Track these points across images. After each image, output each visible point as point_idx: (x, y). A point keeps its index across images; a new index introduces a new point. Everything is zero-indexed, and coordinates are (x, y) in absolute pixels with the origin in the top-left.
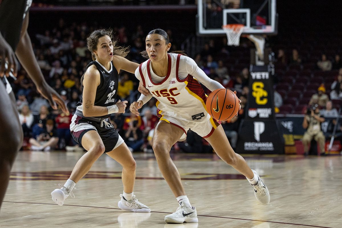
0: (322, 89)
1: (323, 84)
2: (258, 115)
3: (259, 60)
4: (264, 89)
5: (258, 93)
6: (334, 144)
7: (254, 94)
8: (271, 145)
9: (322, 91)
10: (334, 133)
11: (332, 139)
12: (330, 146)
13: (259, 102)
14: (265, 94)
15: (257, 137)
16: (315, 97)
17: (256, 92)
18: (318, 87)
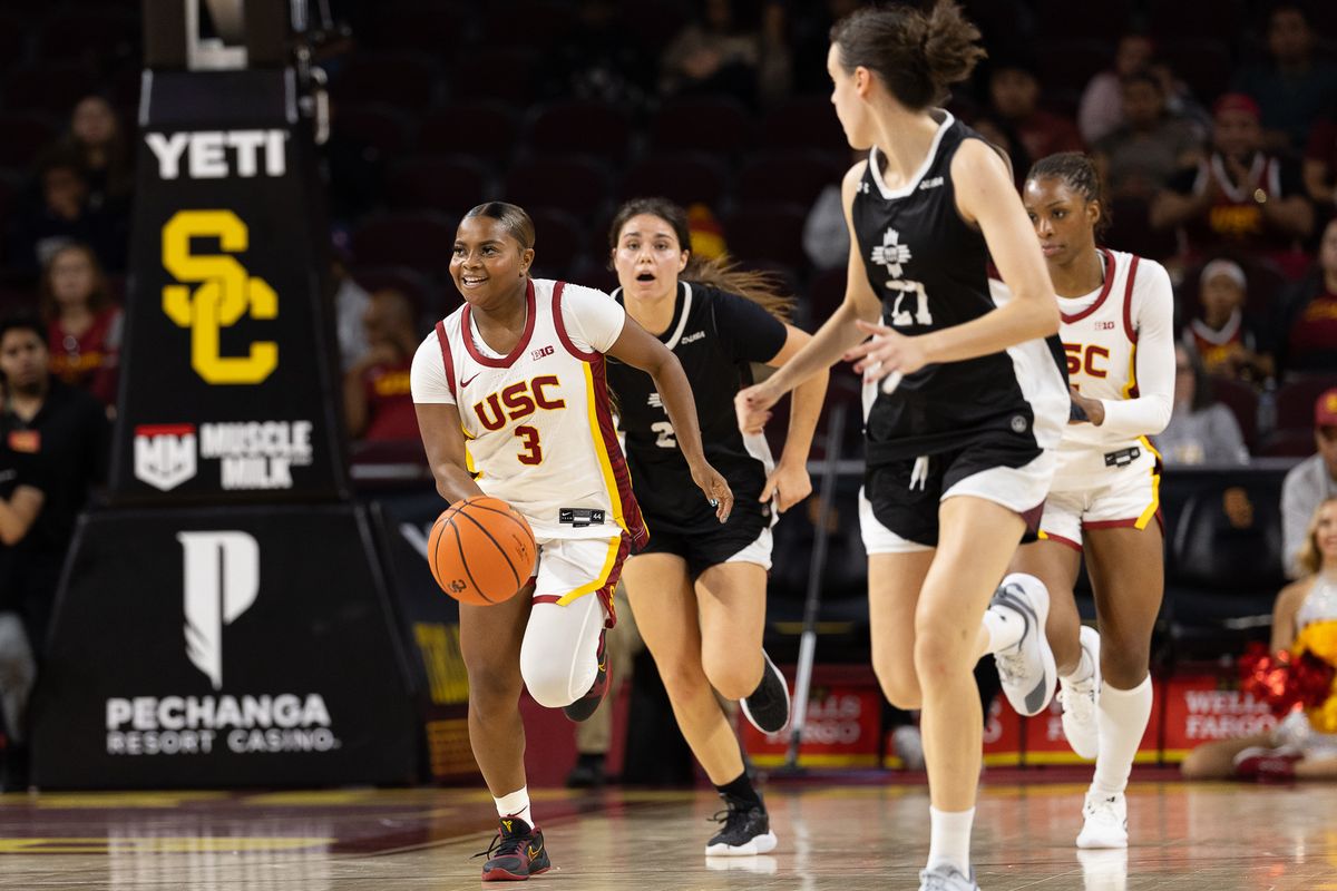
2: (209, 468)
3: (208, 30)
4: (251, 262)
5: (205, 296)
7: (175, 303)
8: (316, 709)
11: (808, 645)
13: (210, 365)
14: (265, 302)
15: (207, 655)
17: (194, 287)
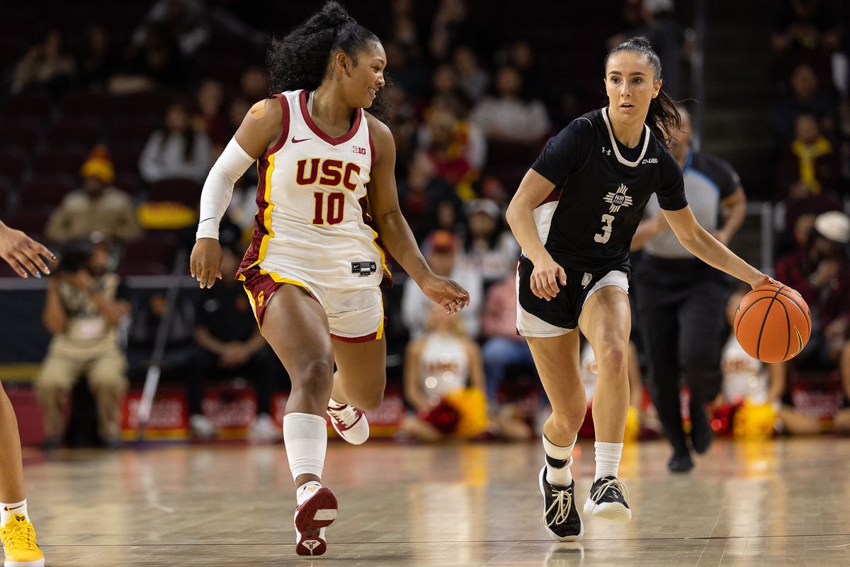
0: (97, 167)
1: (101, 149)
6: (160, 397)
9: (96, 178)
10: (158, 353)
12: (143, 409)
16: (76, 203)
18: (82, 161)
